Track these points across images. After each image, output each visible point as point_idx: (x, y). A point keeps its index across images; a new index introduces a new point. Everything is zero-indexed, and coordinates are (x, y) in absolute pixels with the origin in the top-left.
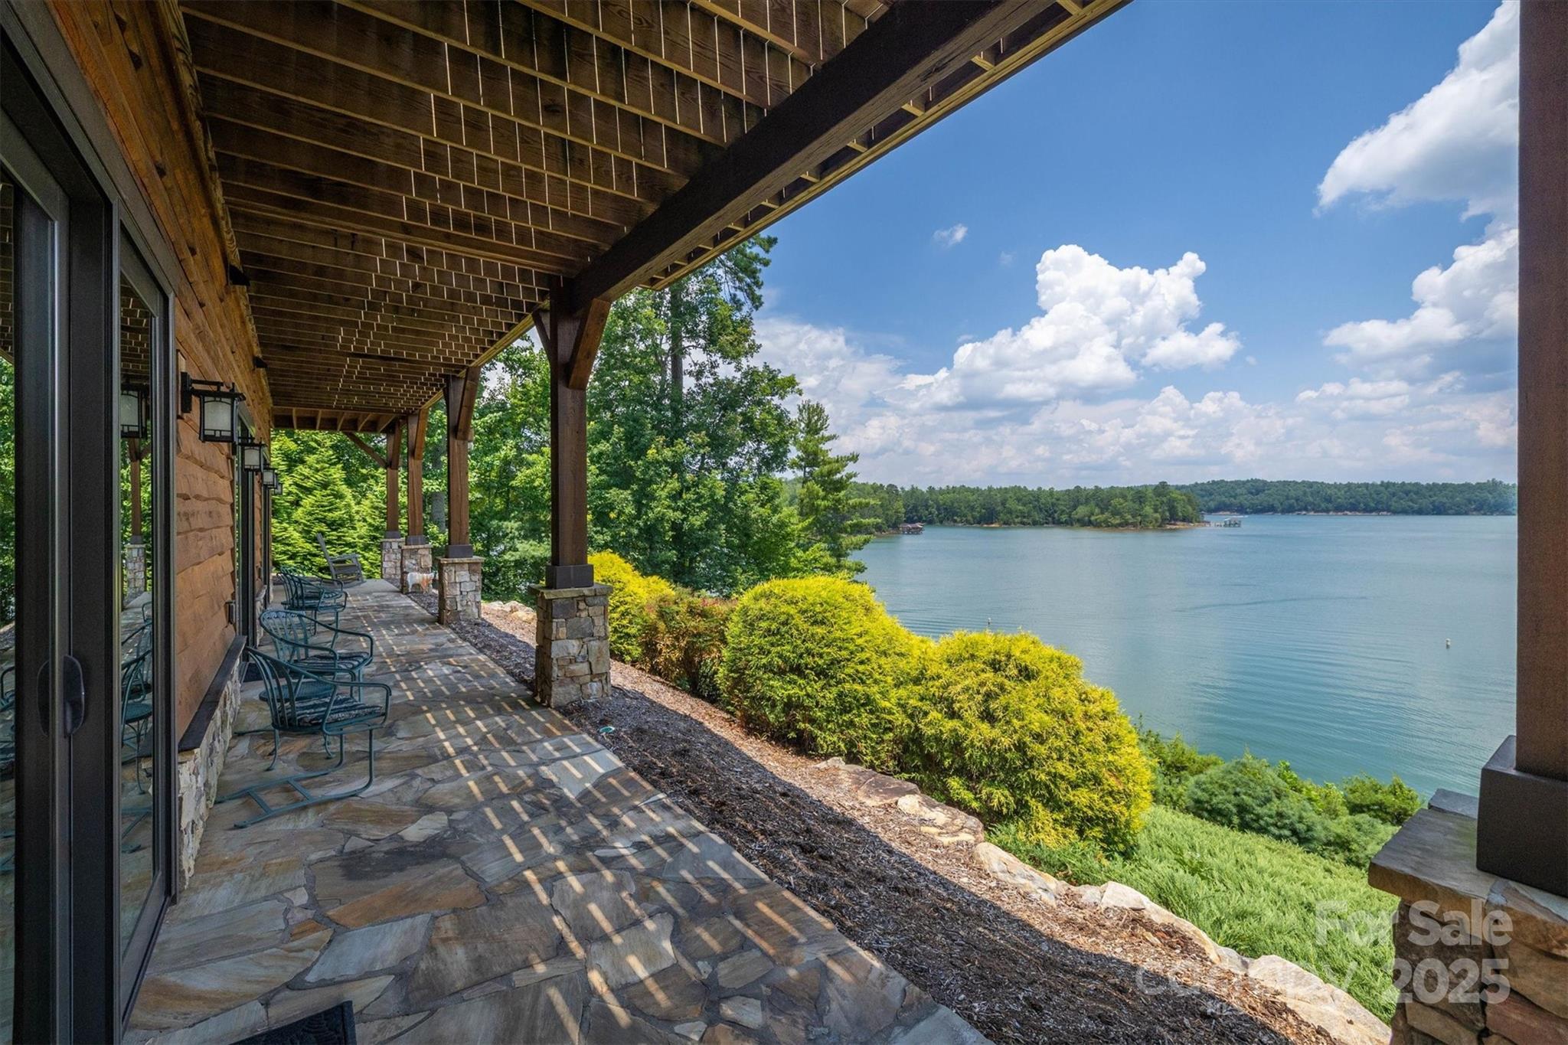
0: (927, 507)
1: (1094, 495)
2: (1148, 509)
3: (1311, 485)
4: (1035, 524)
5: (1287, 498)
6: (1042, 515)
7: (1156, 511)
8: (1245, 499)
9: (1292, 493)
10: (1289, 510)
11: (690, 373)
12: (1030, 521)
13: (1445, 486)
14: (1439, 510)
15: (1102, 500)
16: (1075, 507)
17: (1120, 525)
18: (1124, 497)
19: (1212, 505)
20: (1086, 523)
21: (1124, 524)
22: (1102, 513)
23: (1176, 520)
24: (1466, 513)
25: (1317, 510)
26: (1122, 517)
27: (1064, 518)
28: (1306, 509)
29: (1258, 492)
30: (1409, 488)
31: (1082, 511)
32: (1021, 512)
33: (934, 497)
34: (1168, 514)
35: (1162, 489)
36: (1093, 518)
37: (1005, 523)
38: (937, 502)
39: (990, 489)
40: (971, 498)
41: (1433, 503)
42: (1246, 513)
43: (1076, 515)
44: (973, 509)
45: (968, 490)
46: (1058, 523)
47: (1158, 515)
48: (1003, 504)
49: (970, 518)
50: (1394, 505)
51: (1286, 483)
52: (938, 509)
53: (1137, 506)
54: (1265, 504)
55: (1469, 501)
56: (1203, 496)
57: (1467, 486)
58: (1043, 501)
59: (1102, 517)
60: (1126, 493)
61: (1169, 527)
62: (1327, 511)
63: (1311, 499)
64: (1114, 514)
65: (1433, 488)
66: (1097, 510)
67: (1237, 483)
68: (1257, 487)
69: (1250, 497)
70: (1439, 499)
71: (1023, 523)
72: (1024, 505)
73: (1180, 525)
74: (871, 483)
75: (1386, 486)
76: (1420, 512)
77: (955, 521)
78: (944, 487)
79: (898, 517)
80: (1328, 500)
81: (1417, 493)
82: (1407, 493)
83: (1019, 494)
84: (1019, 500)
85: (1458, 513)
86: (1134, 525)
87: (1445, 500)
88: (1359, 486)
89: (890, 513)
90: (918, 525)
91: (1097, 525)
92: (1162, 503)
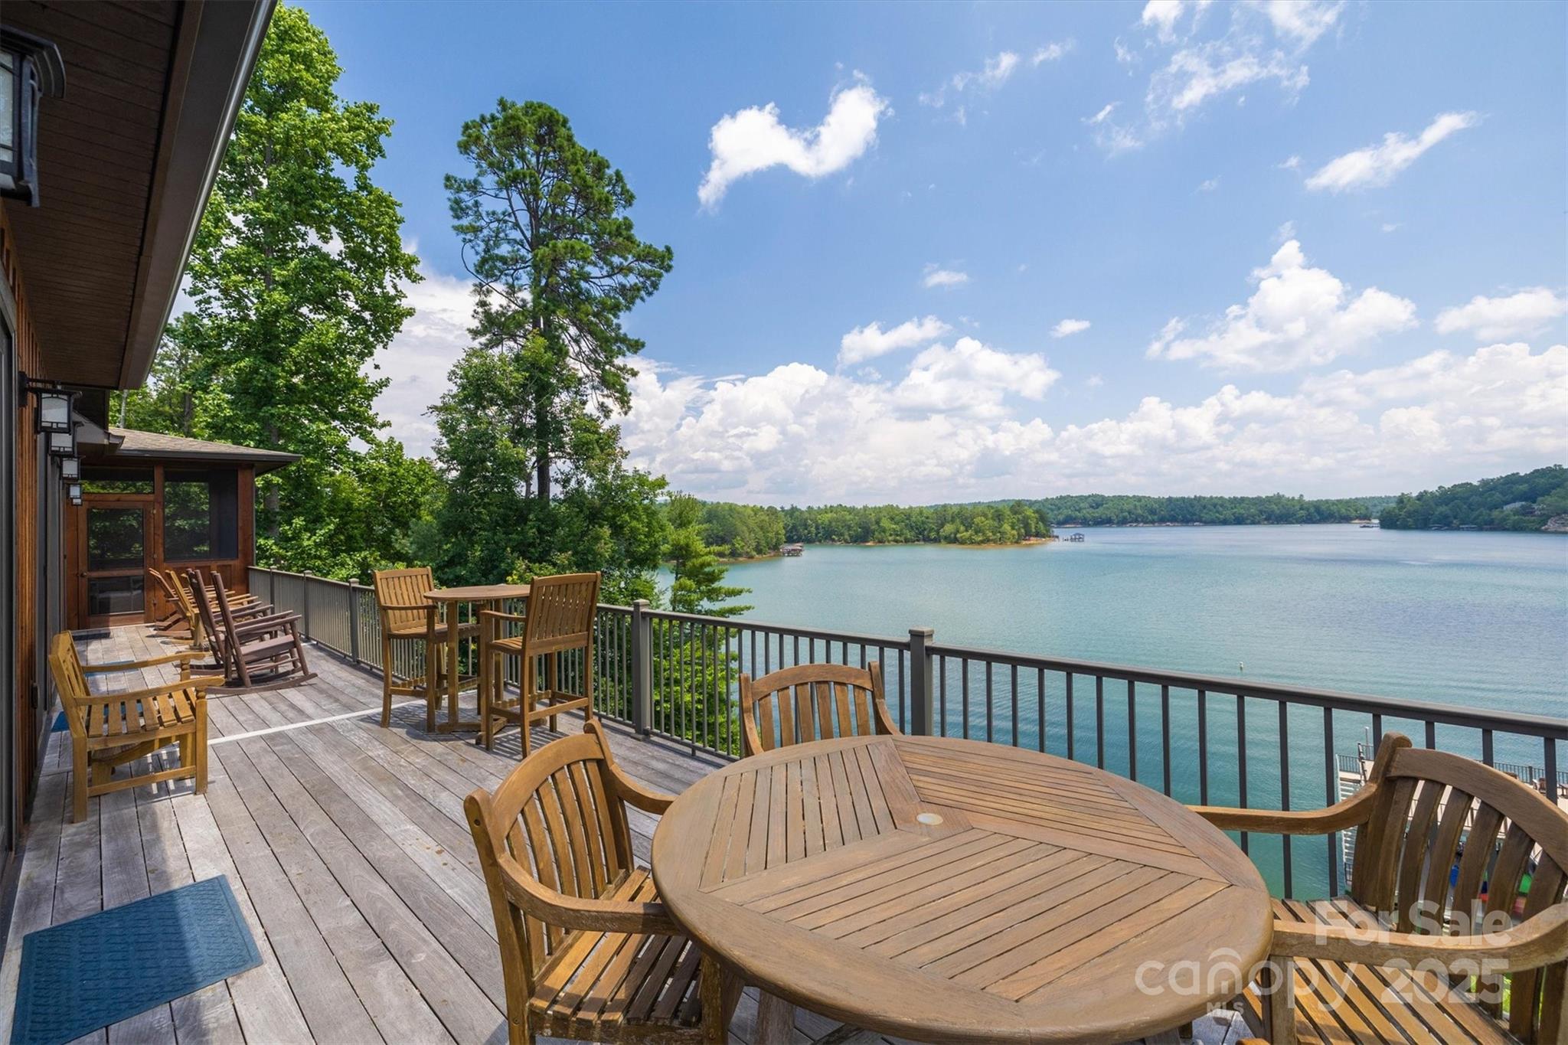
0: (806, 526)
1: (959, 513)
2: (1007, 527)
3: (1139, 499)
4: (907, 541)
5: (1122, 511)
6: (913, 533)
7: (1013, 528)
8: (1088, 513)
9: (1126, 507)
10: (1123, 522)
11: (556, 481)
12: (902, 539)
13: (1243, 499)
14: (1239, 521)
15: (966, 519)
16: (942, 525)
17: (982, 542)
18: (985, 515)
19: (1061, 518)
20: (953, 540)
21: (987, 541)
22: (967, 531)
23: (1031, 536)
24: (1259, 523)
25: (1146, 521)
26: (984, 534)
27: (933, 535)
28: (1136, 521)
29: (1098, 506)
30: (1216, 501)
31: (948, 528)
32: (894, 530)
33: (813, 516)
34: (1023, 531)
35: (1017, 507)
36: (958, 536)
37: (880, 542)
38: (815, 521)
39: (865, 508)
40: (848, 517)
41: (1233, 514)
42: (1089, 526)
43: (942, 533)
44: (849, 528)
45: (845, 509)
46: (927, 540)
47: (1015, 532)
48: (878, 523)
49: (847, 537)
50: (1206, 516)
51: (1120, 498)
52: (817, 528)
53: (996, 524)
54: (1104, 517)
55: (1261, 512)
56: (1052, 510)
57: (1259, 499)
58: (914, 519)
59: (967, 534)
60: (986, 510)
61: (1024, 542)
62: (1153, 522)
63: (1140, 512)
64: (977, 532)
65: (1235, 501)
66: (962, 528)
67: (1082, 498)
68: (1097, 502)
69: (1091, 510)
70: (1239, 510)
71: (896, 541)
72: (896, 523)
73: (1033, 540)
74: (751, 505)
75: (1198, 499)
76: (1225, 522)
77: (833, 540)
78: (822, 507)
79: (778, 539)
80: (1152, 512)
81: (1222, 506)
82: (1215, 506)
83: (892, 512)
84: (892, 519)
85: (1253, 523)
86: (995, 541)
87: (1242, 511)
88: (1177, 500)
89: (770, 535)
90: (797, 546)
91: (962, 542)
92: (1018, 520)
